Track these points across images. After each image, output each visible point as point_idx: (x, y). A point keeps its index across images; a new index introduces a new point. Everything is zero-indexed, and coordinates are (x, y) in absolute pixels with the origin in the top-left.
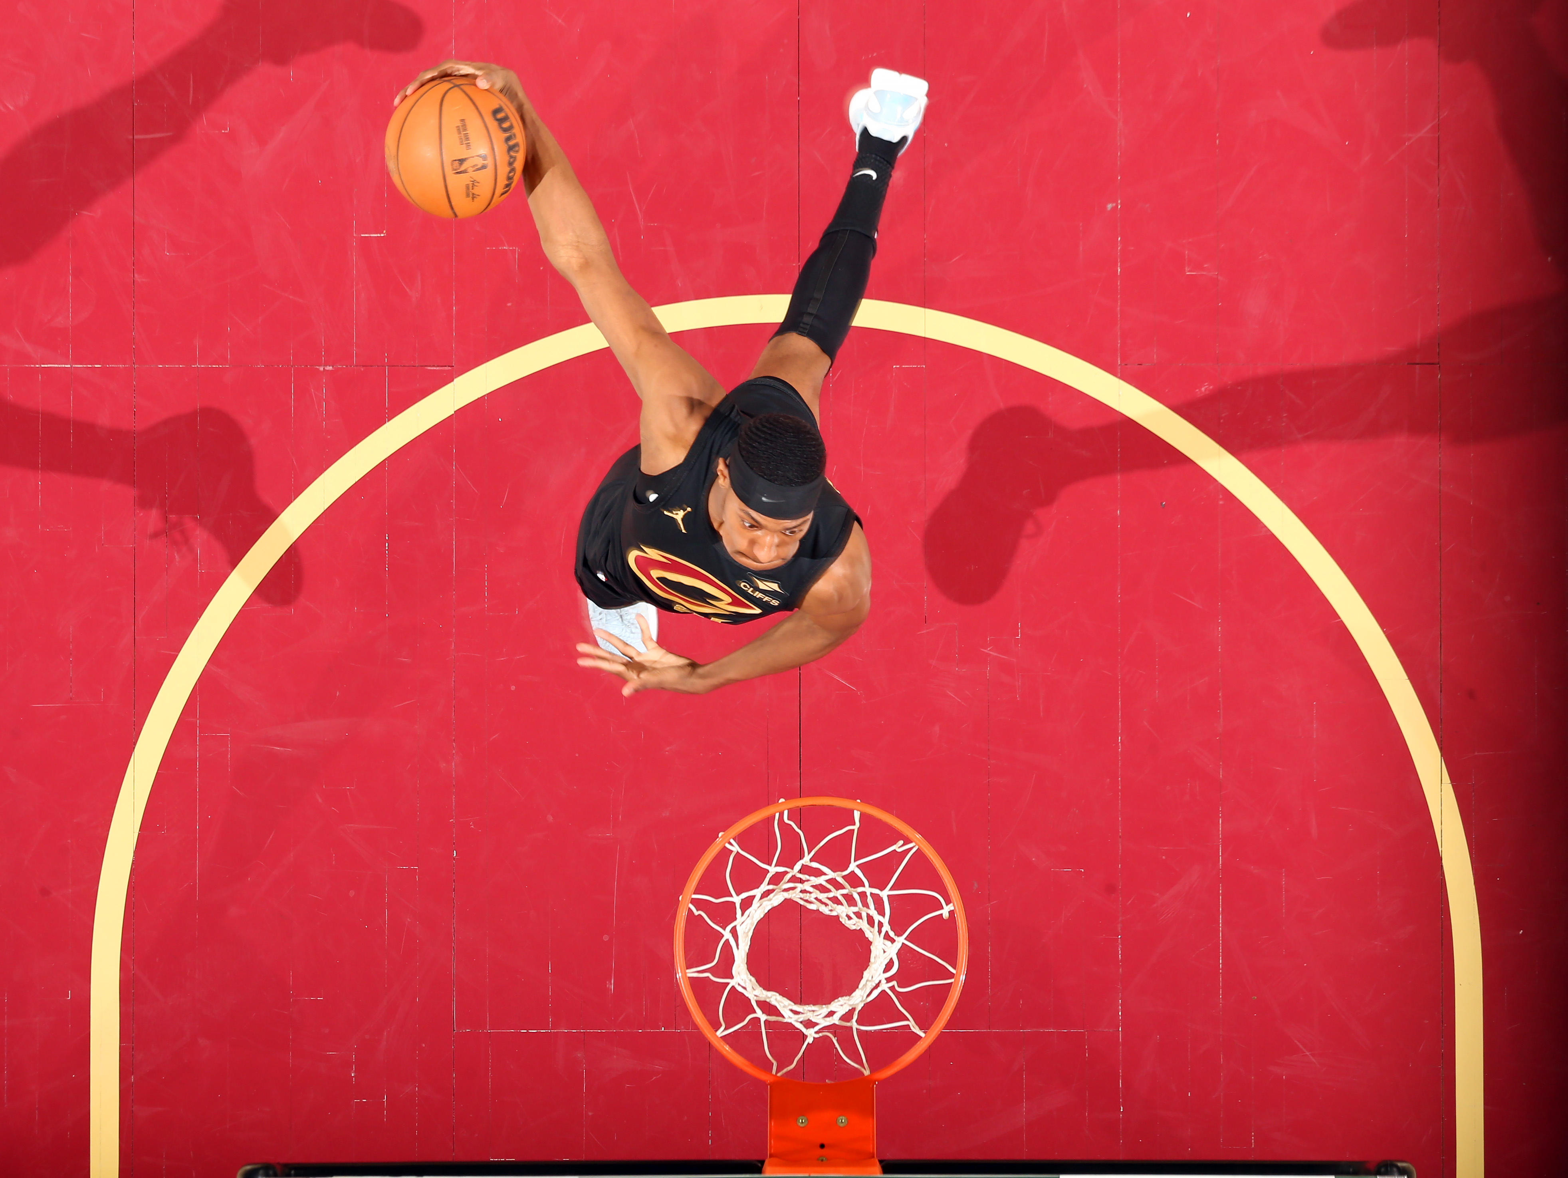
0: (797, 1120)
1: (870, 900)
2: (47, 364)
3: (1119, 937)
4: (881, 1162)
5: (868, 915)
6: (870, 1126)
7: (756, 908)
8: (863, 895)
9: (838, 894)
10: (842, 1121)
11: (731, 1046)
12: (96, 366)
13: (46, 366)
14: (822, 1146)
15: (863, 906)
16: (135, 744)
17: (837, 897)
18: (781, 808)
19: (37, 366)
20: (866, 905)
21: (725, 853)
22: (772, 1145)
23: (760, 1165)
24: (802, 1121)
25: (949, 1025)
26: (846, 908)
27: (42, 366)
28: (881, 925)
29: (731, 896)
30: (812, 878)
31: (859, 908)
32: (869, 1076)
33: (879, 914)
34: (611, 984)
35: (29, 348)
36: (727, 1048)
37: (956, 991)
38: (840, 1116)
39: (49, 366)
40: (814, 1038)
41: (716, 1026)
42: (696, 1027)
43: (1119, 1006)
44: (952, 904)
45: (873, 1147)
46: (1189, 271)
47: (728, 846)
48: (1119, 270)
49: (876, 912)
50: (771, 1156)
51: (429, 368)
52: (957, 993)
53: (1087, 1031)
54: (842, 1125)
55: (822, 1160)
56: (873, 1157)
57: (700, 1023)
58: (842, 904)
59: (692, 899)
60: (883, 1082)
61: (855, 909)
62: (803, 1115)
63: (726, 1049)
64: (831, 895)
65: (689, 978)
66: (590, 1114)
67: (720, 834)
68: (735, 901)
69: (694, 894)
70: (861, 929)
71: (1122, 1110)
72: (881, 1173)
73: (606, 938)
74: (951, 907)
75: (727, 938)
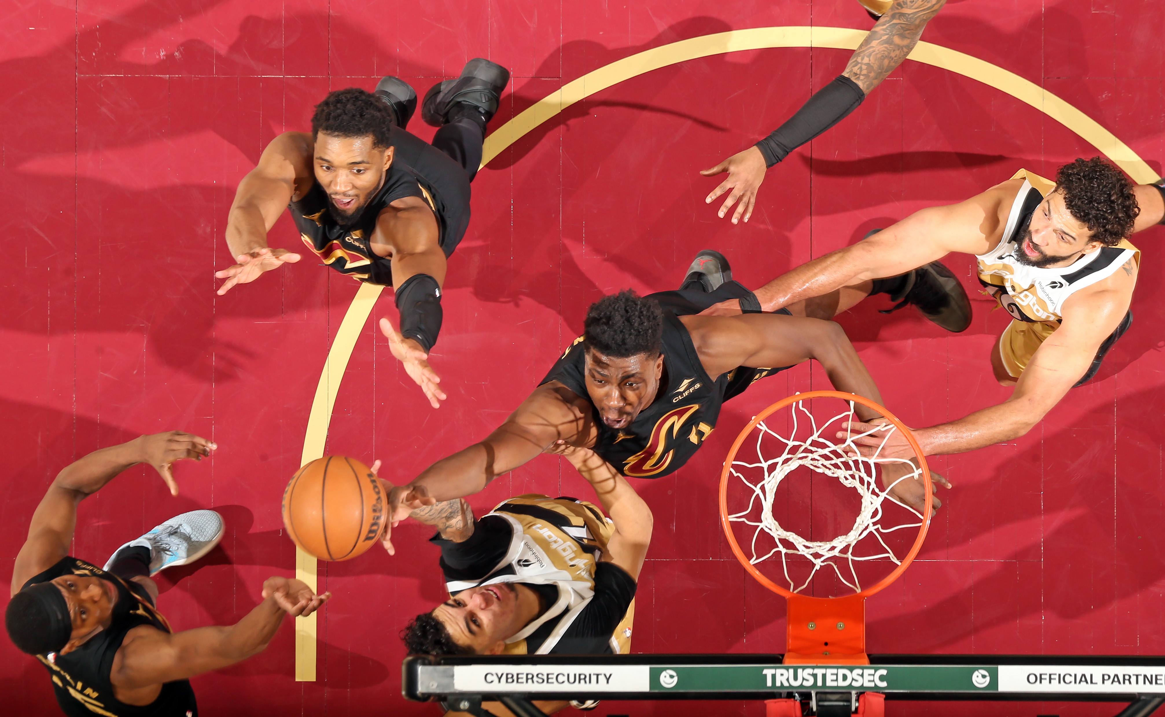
0: (807, 625)
1: (861, 466)
2: (266, 75)
3: (1042, 493)
4: (869, 656)
5: (860, 477)
6: (861, 630)
7: (779, 471)
8: (856, 462)
9: (838, 461)
10: (840, 626)
11: (760, 571)
12: (302, 77)
13: (266, 76)
14: (826, 644)
15: (856, 470)
16: (329, 351)
17: (837, 464)
18: (797, 399)
19: (259, 76)
20: (858, 469)
21: (756, 432)
22: (791, 643)
23: (781, 657)
24: (811, 626)
25: (919, 555)
26: (844, 472)
27: (263, 76)
28: (869, 484)
29: (761, 462)
30: (819, 450)
31: (853, 472)
32: (860, 593)
33: (868, 476)
34: (674, 526)
35: (253, 63)
36: (757, 572)
37: (923, 532)
38: (839, 622)
39: (267, 76)
40: (820, 566)
41: (749, 557)
42: (735, 557)
43: (1041, 543)
44: (921, 469)
45: (862, 645)
46: (1094, 11)
47: (758, 426)
48: (1043, 10)
49: (866, 475)
50: (789, 651)
51: (543, 79)
52: (924, 533)
53: (1018, 561)
54: (840, 629)
55: (826, 654)
56: (863, 652)
57: (738, 554)
58: (841, 469)
59: (732, 464)
60: (870, 598)
61: (851, 472)
62: (812, 622)
63: (757, 574)
64: (833, 462)
65: (730, 521)
66: (658, 620)
67: (753, 418)
68: (763, 466)
69: (734, 461)
70: (855, 487)
71: (1043, 619)
72: (868, 664)
73: (670, 492)
74: (920, 471)
75: (758, 493)
